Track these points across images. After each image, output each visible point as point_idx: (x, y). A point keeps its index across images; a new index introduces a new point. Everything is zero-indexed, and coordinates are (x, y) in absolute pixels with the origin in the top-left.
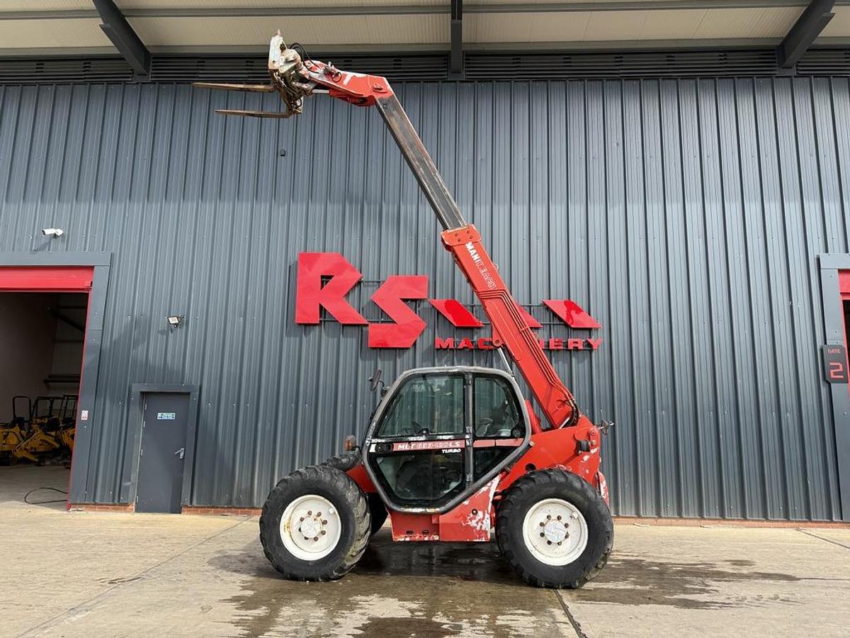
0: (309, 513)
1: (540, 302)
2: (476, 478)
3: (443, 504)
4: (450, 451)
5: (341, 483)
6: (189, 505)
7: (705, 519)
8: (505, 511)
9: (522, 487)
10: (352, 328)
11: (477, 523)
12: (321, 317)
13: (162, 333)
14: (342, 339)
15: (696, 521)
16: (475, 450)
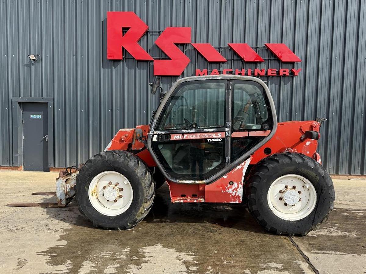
0: (109, 183)
1: (263, 45)
2: (233, 160)
3: (208, 177)
4: (214, 140)
5: (132, 163)
6: (53, 167)
7: (352, 175)
8: (255, 183)
9: (268, 167)
10: (143, 63)
11: (233, 191)
12: (123, 55)
13: (27, 66)
14: (138, 71)
15: (346, 176)
16: (233, 139)
